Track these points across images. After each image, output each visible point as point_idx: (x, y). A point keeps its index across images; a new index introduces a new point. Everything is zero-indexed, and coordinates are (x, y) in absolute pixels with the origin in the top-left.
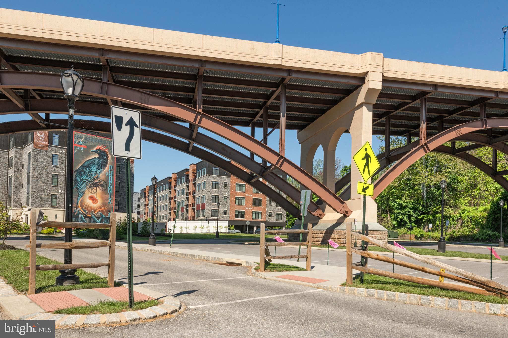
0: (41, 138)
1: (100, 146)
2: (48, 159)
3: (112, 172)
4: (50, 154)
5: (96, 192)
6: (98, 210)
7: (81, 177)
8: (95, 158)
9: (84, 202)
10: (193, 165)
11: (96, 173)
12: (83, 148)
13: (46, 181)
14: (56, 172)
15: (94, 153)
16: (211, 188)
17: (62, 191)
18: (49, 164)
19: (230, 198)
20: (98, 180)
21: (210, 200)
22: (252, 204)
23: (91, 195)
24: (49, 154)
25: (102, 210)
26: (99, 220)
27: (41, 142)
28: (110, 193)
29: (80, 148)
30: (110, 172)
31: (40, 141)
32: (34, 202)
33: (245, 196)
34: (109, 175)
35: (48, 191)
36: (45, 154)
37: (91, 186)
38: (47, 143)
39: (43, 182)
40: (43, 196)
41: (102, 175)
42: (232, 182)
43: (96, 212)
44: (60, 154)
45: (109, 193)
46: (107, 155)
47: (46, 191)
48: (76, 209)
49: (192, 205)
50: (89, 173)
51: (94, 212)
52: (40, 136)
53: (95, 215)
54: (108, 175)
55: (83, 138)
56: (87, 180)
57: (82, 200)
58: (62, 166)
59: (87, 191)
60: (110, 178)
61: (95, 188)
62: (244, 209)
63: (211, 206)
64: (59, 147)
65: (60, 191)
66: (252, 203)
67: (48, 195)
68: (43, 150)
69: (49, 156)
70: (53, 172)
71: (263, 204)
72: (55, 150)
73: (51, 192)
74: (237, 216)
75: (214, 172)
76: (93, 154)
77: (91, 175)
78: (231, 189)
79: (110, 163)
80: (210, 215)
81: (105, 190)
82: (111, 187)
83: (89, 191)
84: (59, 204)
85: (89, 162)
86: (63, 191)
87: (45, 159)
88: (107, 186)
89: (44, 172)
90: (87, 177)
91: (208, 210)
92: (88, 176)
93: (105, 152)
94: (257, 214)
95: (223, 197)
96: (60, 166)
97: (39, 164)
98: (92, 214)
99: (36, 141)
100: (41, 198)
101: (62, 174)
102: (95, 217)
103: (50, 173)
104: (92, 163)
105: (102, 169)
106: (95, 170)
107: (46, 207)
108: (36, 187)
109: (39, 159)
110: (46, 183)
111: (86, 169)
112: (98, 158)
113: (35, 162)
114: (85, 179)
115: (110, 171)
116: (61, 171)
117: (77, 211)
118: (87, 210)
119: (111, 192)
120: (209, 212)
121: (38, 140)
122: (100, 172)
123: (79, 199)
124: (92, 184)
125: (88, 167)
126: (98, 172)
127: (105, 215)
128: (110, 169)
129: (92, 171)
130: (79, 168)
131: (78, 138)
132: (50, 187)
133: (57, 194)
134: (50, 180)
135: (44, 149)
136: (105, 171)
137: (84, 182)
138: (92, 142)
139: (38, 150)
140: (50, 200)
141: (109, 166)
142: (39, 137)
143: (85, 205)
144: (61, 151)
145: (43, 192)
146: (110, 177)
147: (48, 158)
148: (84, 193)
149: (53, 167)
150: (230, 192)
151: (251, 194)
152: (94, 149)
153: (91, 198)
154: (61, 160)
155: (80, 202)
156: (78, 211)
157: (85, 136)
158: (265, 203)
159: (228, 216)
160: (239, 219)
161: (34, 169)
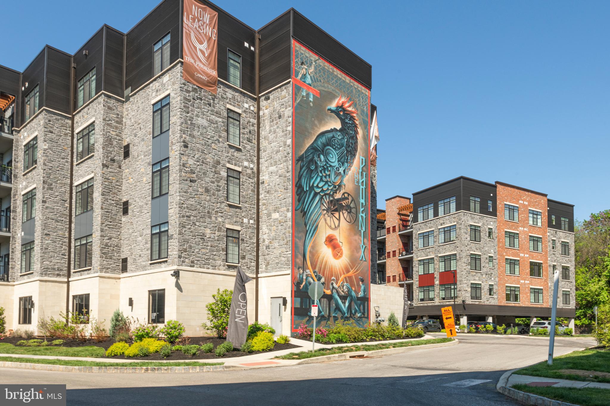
0: (200, 54)
1: (343, 100)
2: (216, 123)
3: (364, 173)
4: (222, 108)
5: (339, 226)
6: (343, 276)
7: (311, 178)
8: (335, 130)
9: (317, 252)
10: (398, 199)
11: (338, 174)
12: (312, 96)
13: (213, 186)
14: (235, 165)
15: (333, 114)
16: (469, 239)
17: (249, 222)
18: (220, 137)
19: (497, 261)
20: (342, 192)
21: (468, 265)
22: (529, 274)
23: (330, 232)
24: (220, 106)
25: (350, 277)
26: (344, 303)
27: (202, 66)
28: (362, 231)
29: (308, 95)
30: (362, 175)
31: (198, 63)
32: (185, 250)
33: (519, 256)
34: (361, 181)
35: (220, 219)
36: (210, 105)
37: (329, 208)
38: (214, 73)
39: (207, 190)
40: (208, 231)
41: (348, 180)
42: (499, 228)
43: (340, 283)
44: (245, 112)
45: (360, 231)
46: (356, 126)
47: (213, 219)
48: (301, 271)
49: (397, 278)
50: (324, 169)
51: (337, 284)
52: (199, 46)
53: (337, 292)
54: (358, 182)
55: (313, 67)
56: (323, 191)
57: (313, 247)
58: (248, 147)
59: (322, 223)
60: (362, 189)
61: (337, 215)
62: (518, 283)
63: (470, 277)
64: (241, 93)
65: (245, 220)
66: (528, 270)
67: (219, 230)
68: (206, 91)
69: (218, 114)
70: (229, 162)
71: (543, 272)
72: (234, 98)
73: (227, 221)
74: (508, 298)
75: (472, 205)
76: (331, 116)
77: (329, 175)
78: (499, 241)
79: (361, 149)
80: (469, 295)
81: (354, 222)
82: (364, 215)
83: (325, 220)
84: (244, 258)
85: (323, 140)
86: (252, 222)
87: (211, 122)
88: (357, 213)
89: (209, 159)
90: (321, 180)
91: (465, 285)
92: (324, 179)
93: (352, 118)
94: (537, 292)
95: (487, 258)
96: (245, 148)
97: (195, 133)
98: (333, 288)
99: (188, 59)
100: (203, 236)
101: (249, 171)
102: (339, 295)
103: (224, 166)
104: (329, 143)
105: (347, 162)
106: (336, 164)
107: (214, 267)
108: (192, 202)
109: (197, 116)
110: (214, 195)
111: (319, 157)
112: (341, 130)
113: (186, 123)
114: (317, 187)
115: (361, 171)
116: (246, 164)
117: (305, 277)
118: (323, 275)
119: (364, 229)
120: (467, 289)
121: (193, 58)
122: (344, 171)
123: (307, 241)
124: (331, 201)
125: (323, 151)
126: (341, 170)
127: (355, 291)
128: (361, 167)
129: (331, 166)
130: (306, 152)
131: (302, 63)
132: (223, 205)
133: (238, 228)
134: (223, 183)
135: (207, 89)
136: (352, 168)
137: (316, 194)
138: (328, 82)
139: (194, 90)
140: (224, 246)
141: (359, 158)
142: (195, 48)
143: (319, 261)
144: (246, 106)
145: (208, 220)
146: (361, 187)
147: (217, 119)
148: (317, 227)
149: (231, 147)
150: (497, 247)
151: (527, 254)
152: (333, 106)
153: (330, 241)
154: (247, 130)
155: (310, 252)
156: (306, 279)
157: (315, 61)
158: (547, 271)
159: (495, 296)
160: (512, 304)
161: (186, 146)
